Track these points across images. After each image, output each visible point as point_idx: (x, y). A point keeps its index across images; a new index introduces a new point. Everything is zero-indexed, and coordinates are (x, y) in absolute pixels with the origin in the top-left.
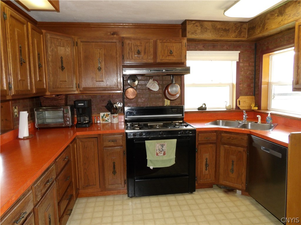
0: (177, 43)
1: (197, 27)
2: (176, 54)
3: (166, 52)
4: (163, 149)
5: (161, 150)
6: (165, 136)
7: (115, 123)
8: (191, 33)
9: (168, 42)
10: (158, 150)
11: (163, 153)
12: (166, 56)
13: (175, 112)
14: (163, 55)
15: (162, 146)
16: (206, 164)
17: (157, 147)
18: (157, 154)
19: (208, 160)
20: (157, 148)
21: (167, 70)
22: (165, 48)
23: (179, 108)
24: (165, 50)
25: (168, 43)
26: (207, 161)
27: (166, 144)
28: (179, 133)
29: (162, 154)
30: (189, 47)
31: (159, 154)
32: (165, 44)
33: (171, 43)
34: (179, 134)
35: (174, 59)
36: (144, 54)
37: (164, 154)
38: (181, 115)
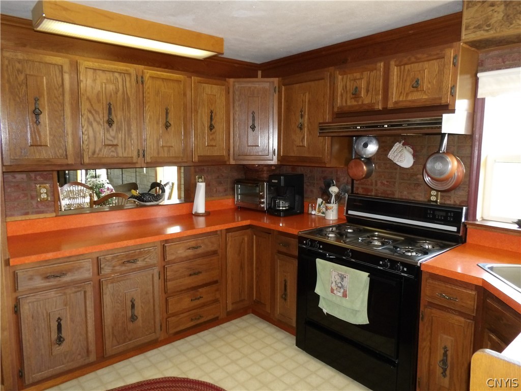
0: (433, 60)
1: (493, 8)
2: (429, 86)
3: (408, 84)
4: (343, 283)
5: (340, 285)
6: (353, 260)
7: (331, 218)
8: (475, 28)
9: (413, 63)
10: (334, 283)
11: (343, 292)
12: (407, 94)
13: (441, 220)
14: (401, 92)
15: (342, 278)
16: (444, 362)
17: (333, 277)
18: (332, 291)
19: (449, 353)
20: (333, 279)
21: (392, 126)
22: (405, 76)
23: (451, 212)
24: (406, 81)
25: (412, 65)
26: (445, 354)
27: (348, 276)
28: (381, 263)
29: (340, 294)
30: (503, 60)
31: (335, 292)
32: (407, 67)
33: (419, 62)
34: (380, 265)
35: (424, 97)
36: (366, 94)
37: (345, 295)
38: (454, 229)
